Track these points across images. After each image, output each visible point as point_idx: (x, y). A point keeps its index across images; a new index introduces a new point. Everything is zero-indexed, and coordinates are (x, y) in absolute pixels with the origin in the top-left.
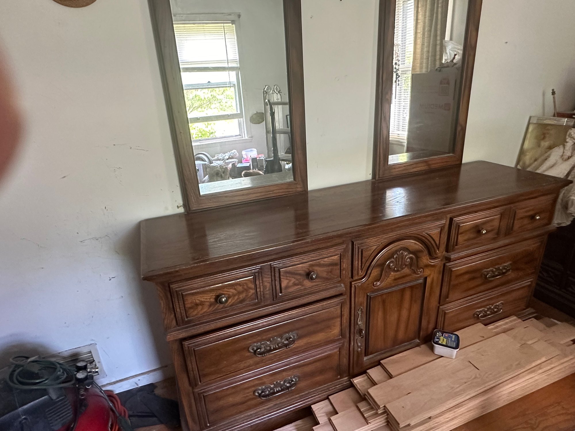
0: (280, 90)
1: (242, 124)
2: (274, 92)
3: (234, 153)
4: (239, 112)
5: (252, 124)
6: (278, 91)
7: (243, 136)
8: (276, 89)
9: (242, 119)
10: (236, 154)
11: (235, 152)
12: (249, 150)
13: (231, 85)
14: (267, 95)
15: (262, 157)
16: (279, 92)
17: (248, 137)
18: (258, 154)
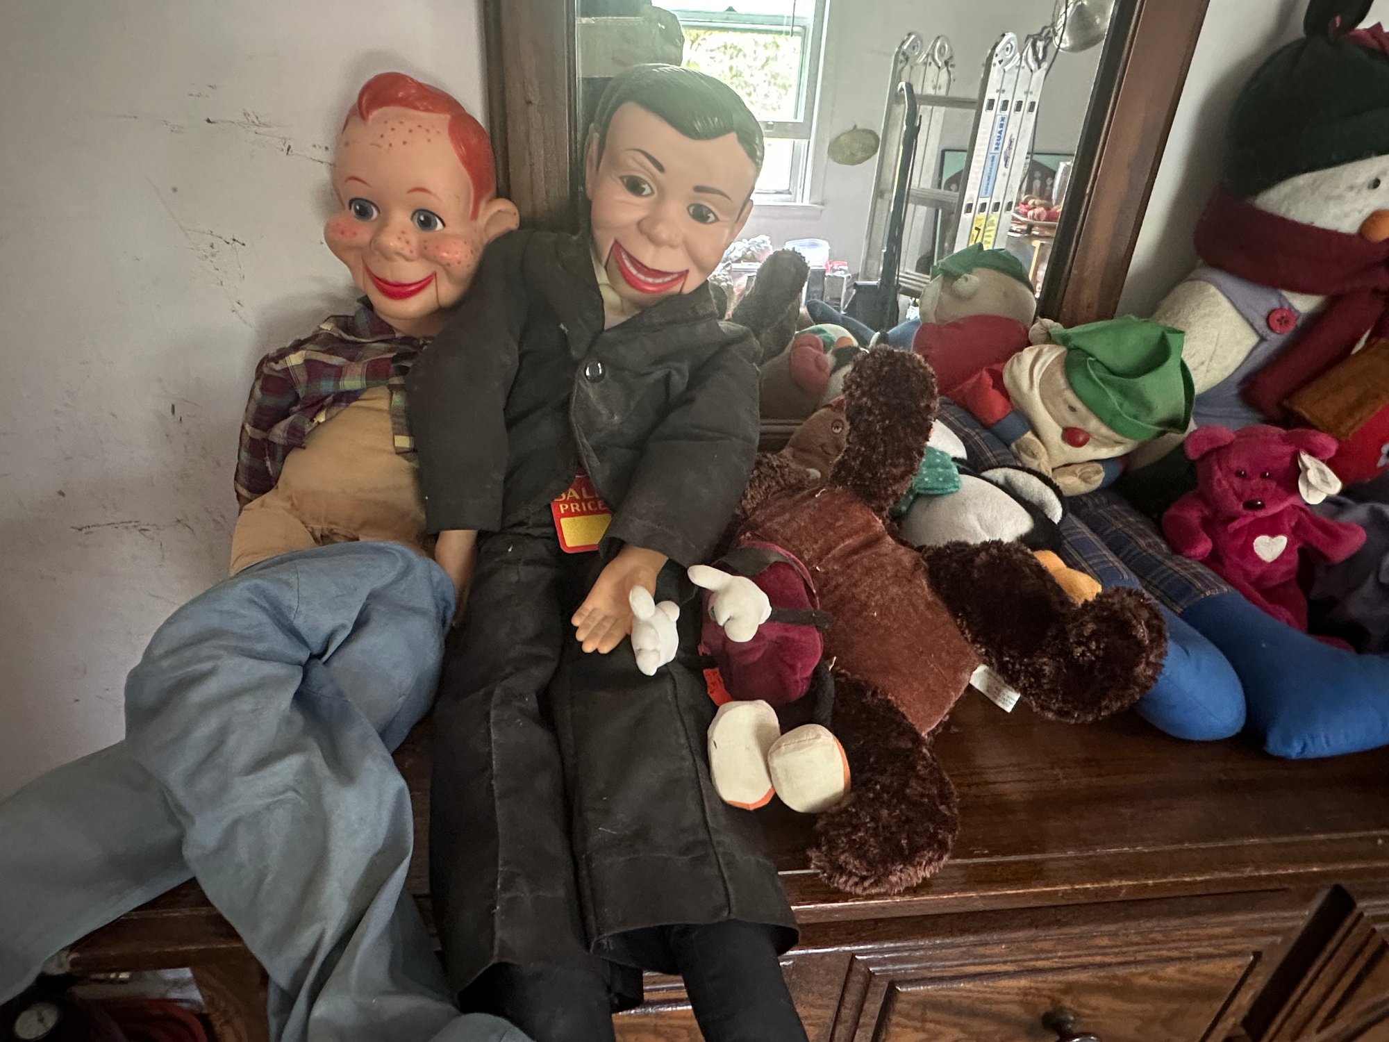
0: (951, 57)
1: (802, 162)
2: (930, 60)
3: (762, 245)
4: (801, 119)
5: (831, 162)
6: (946, 58)
7: (799, 197)
8: (940, 51)
9: (804, 142)
10: (767, 248)
11: (764, 242)
12: (807, 241)
13: (796, 29)
14: (907, 68)
15: (842, 272)
16: (946, 63)
17: (813, 200)
18: (832, 257)
